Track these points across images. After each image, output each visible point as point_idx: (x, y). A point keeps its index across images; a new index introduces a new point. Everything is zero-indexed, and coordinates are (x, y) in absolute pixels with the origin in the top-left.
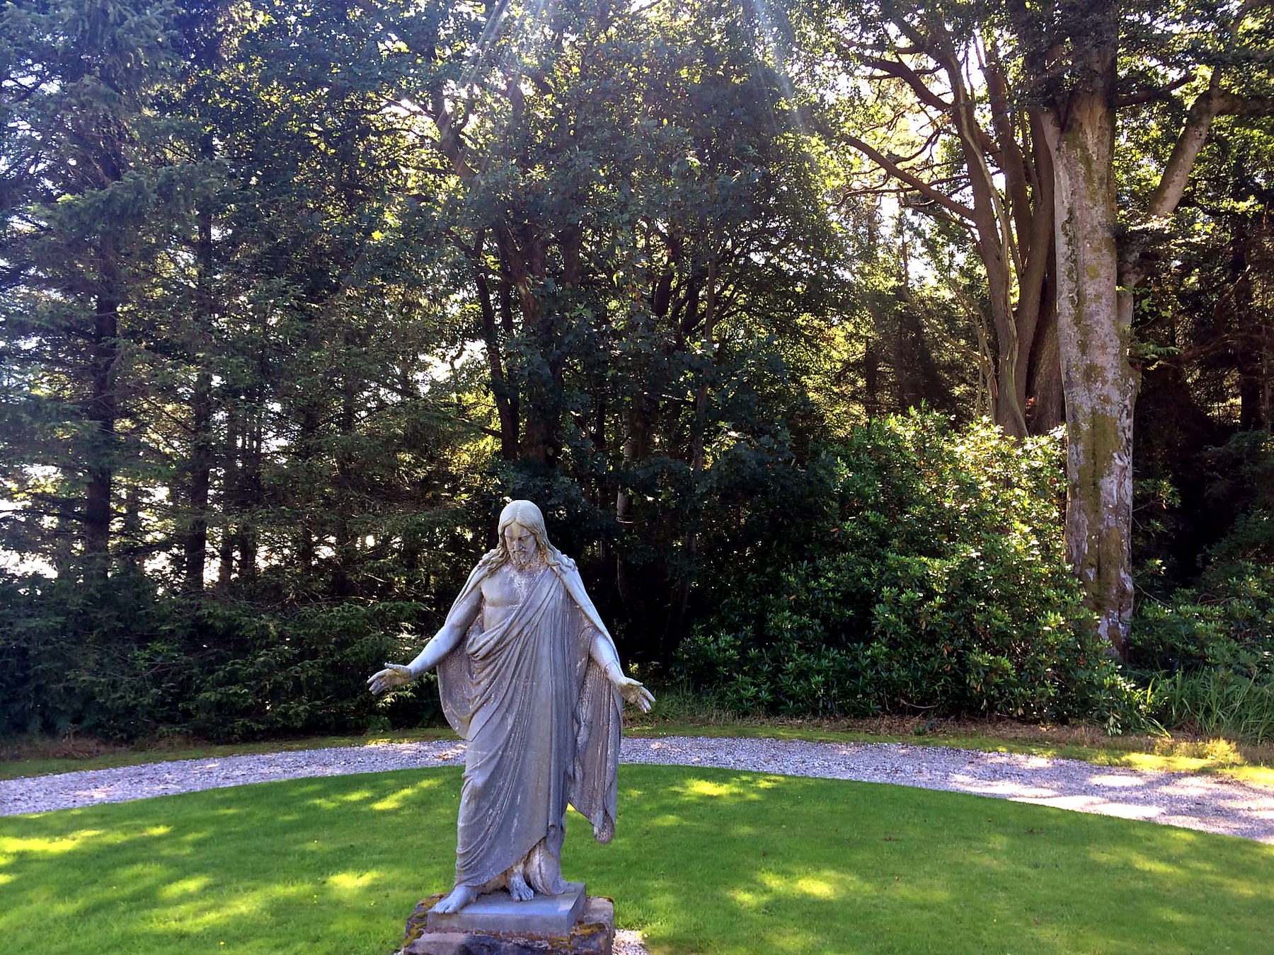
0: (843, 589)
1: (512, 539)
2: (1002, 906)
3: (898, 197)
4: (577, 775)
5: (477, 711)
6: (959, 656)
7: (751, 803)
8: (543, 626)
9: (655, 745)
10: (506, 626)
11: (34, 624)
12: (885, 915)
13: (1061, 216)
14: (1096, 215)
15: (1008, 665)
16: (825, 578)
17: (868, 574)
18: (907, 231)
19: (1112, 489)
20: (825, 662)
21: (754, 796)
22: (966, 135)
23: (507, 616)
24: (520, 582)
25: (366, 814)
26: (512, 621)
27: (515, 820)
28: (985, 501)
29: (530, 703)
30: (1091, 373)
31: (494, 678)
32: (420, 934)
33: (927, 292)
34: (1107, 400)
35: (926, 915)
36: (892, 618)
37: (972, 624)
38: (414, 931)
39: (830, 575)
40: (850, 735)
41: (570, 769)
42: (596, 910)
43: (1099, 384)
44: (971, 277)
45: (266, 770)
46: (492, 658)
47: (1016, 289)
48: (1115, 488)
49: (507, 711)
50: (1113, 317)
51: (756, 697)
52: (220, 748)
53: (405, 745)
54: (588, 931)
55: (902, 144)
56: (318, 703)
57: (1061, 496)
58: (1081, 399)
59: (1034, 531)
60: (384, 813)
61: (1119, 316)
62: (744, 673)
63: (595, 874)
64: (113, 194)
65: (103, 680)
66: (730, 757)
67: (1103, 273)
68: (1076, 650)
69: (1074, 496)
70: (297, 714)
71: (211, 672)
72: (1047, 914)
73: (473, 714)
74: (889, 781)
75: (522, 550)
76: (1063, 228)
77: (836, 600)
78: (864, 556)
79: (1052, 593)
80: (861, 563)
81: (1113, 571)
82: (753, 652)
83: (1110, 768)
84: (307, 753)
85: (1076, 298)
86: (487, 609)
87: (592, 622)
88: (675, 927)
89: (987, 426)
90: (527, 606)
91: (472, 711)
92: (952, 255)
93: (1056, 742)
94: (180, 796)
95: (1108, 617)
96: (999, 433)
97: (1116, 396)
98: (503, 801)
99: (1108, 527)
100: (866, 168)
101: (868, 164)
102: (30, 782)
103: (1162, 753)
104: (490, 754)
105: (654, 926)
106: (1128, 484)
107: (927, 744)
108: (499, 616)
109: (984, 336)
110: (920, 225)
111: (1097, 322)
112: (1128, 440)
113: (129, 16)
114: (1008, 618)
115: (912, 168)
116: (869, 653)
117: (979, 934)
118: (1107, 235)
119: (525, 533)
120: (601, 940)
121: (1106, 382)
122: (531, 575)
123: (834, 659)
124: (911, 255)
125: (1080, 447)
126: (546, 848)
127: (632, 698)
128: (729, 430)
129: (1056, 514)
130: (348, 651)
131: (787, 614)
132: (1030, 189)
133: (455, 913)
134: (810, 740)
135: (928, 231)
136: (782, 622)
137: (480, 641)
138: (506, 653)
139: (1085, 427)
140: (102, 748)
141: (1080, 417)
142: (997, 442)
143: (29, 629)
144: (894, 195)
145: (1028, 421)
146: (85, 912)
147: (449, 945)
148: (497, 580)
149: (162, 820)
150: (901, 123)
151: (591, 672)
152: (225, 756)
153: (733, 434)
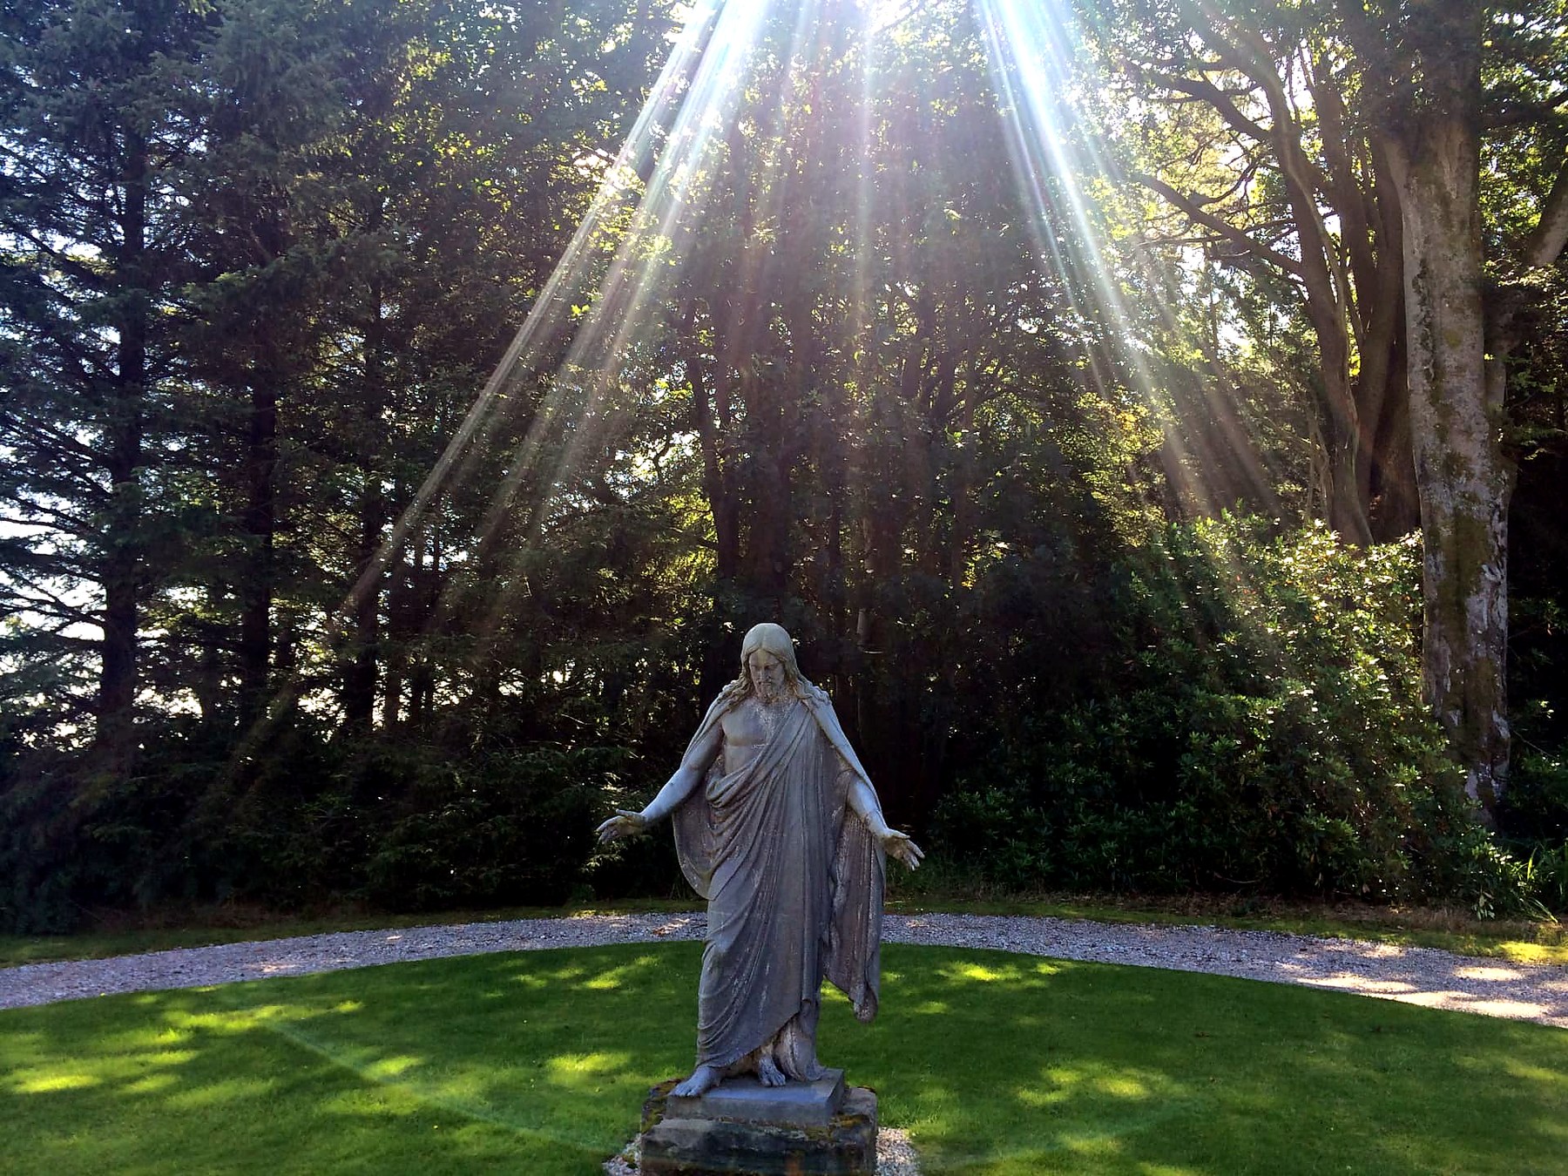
0: (1141, 735)
1: (757, 668)
2: (1341, 1113)
3: (1205, 247)
4: (834, 943)
5: (719, 866)
6: (1288, 820)
7: (1032, 990)
8: (794, 770)
9: (912, 923)
10: (752, 768)
11: (191, 770)
12: (1198, 1120)
13: (1412, 269)
14: (1457, 266)
15: (1349, 830)
16: (1119, 721)
17: (1172, 717)
18: (1216, 290)
19: (1481, 611)
20: (1119, 825)
21: (1036, 983)
22: (1290, 168)
23: (752, 757)
24: (766, 718)
25: (578, 993)
26: (759, 763)
27: (764, 993)
28: (1319, 625)
29: (779, 859)
30: (1453, 465)
31: (740, 826)
32: (659, 1120)
33: (1242, 364)
34: (1473, 499)
35: (1248, 1121)
36: (1203, 770)
37: (1302, 779)
38: (653, 1117)
39: (1125, 717)
40: (1150, 915)
41: (826, 938)
42: (857, 1102)
43: (1463, 479)
44: (1298, 346)
45: (456, 944)
46: (737, 804)
47: (1355, 358)
48: (1485, 609)
49: (753, 867)
50: (1480, 395)
51: (1033, 867)
52: (401, 917)
53: (613, 917)
54: (850, 1122)
55: (1209, 181)
56: (512, 866)
57: (1416, 618)
58: (1440, 498)
59: (1382, 663)
60: (598, 991)
61: (1488, 393)
62: (1019, 838)
63: (850, 1065)
64: (278, 272)
65: (269, 836)
66: (1002, 939)
67: (1468, 339)
68: (1436, 812)
69: (1432, 619)
70: (488, 879)
71: (389, 828)
72: (1396, 1123)
73: (715, 870)
74: (1200, 970)
75: (769, 681)
76: (1415, 284)
77: (1131, 750)
78: (1166, 694)
79: (1406, 740)
80: (1161, 703)
81: (1484, 715)
82: (1029, 812)
83: (1480, 959)
84: (500, 925)
85: (1431, 371)
86: (730, 750)
87: (850, 765)
88: (948, 1126)
89: (1321, 531)
90: (775, 744)
91: (714, 866)
92: (1274, 318)
93: (1411, 928)
94: (360, 970)
95: (1476, 773)
96: (1336, 541)
97: (1485, 495)
98: (750, 968)
99: (1476, 659)
100: (1164, 213)
101: (1165, 208)
102: (188, 953)
103: (1546, 942)
104: (735, 916)
105: (924, 1123)
106: (1502, 605)
107: (1248, 927)
108: (743, 757)
109: (1315, 420)
110: (1232, 280)
111: (1460, 401)
112: (1501, 549)
113: (293, 65)
114: (1348, 771)
115: (1221, 211)
116: (1173, 814)
117: (1312, 1144)
118: (1471, 291)
119: (773, 661)
120: (866, 1132)
121: (1473, 476)
122: (778, 709)
123: (1129, 821)
124: (1221, 318)
125: (1440, 558)
126: (799, 1026)
127: (897, 853)
128: (997, 540)
129: (1409, 642)
130: (546, 804)
131: (1071, 765)
132: (1372, 233)
133: (698, 1096)
134: (1102, 920)
135: (1242, 289)
136: (1065, 774)
137: (721, 786)
138: (752, 799)
139: (1446, 532)
140: (267, 916)
141: (1439, 520)
142: (1333, 552)
143: (186, 775)
144: (1198, 245)
145: (1372, 526)
146: (279, 1093)
147: (693, 1133)
148: (739, 716)
149: (347, 995)
150: (1208, 156)
151: (848, 823)
152: (407, 926)
153: (1002, 545)
